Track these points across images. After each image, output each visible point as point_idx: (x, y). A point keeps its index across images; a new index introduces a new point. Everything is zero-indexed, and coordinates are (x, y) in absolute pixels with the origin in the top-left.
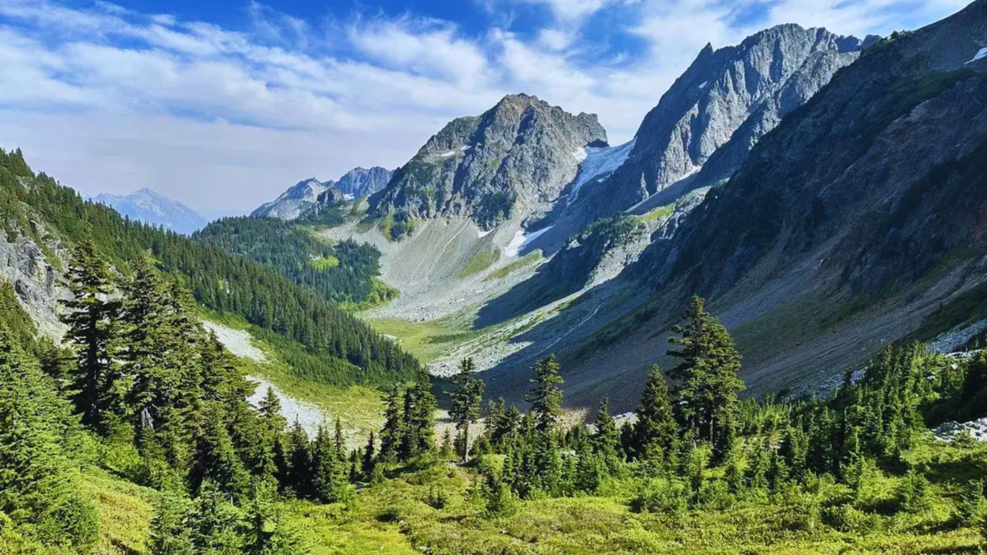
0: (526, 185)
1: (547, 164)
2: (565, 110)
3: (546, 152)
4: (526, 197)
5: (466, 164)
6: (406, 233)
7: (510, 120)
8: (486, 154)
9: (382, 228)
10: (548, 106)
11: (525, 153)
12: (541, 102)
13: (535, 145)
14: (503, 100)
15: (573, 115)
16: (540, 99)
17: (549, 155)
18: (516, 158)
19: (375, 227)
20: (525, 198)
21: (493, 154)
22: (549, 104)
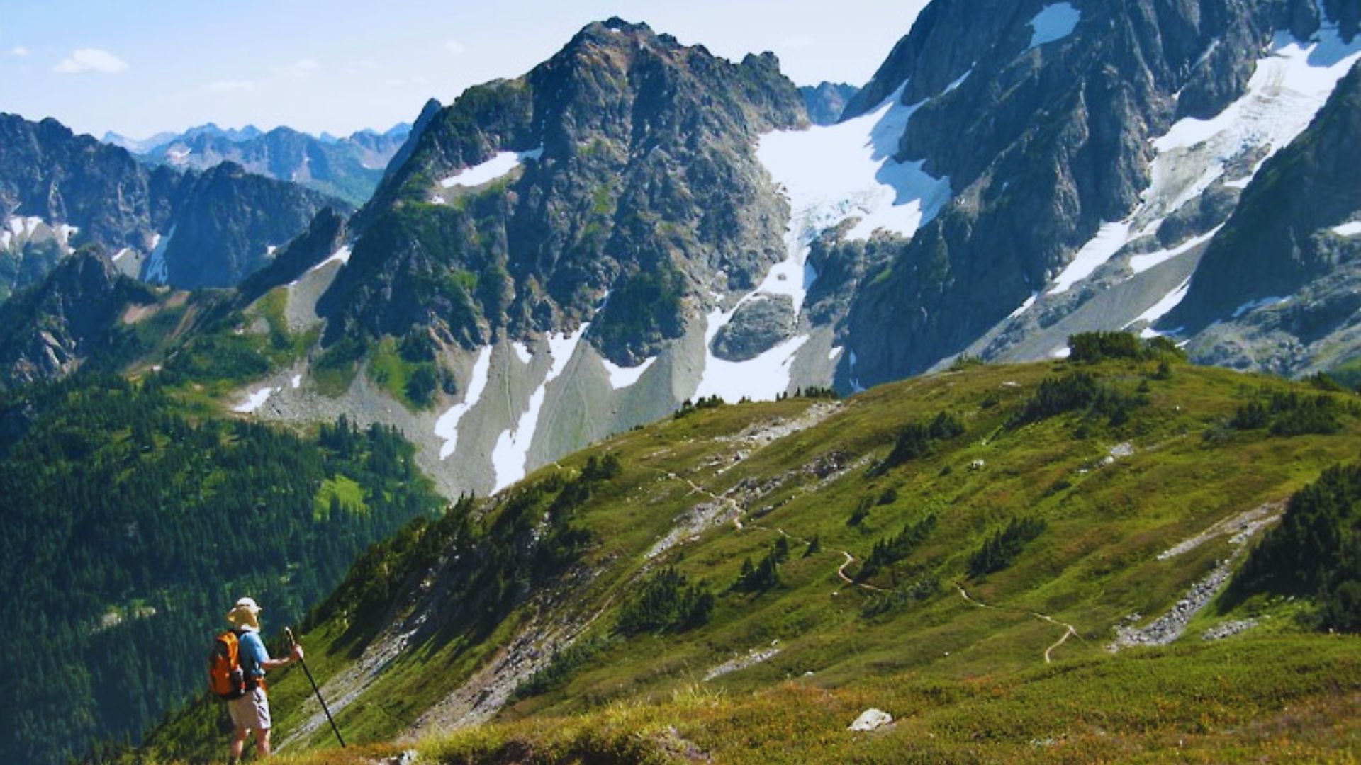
0: (692, 250)
1: (727, 198)
2: (715, 52)
3: (716, 169)
4: (701, 279)
5: (533, 204)
6: (440, 386)
7: (610, 89)
8: (576, 179)
9: (382, 379)
10: (680, 47)
11: (670, 172)
12: (664, 37)
13: (683, 149)
14: (578, 39)
15: (732, 62)
16: (658, 31)
17: (724, 174)
18: (653, 186)
19: (362, 380)
20: (699, 282)
21: (591, 175)
22: (680, 41)
